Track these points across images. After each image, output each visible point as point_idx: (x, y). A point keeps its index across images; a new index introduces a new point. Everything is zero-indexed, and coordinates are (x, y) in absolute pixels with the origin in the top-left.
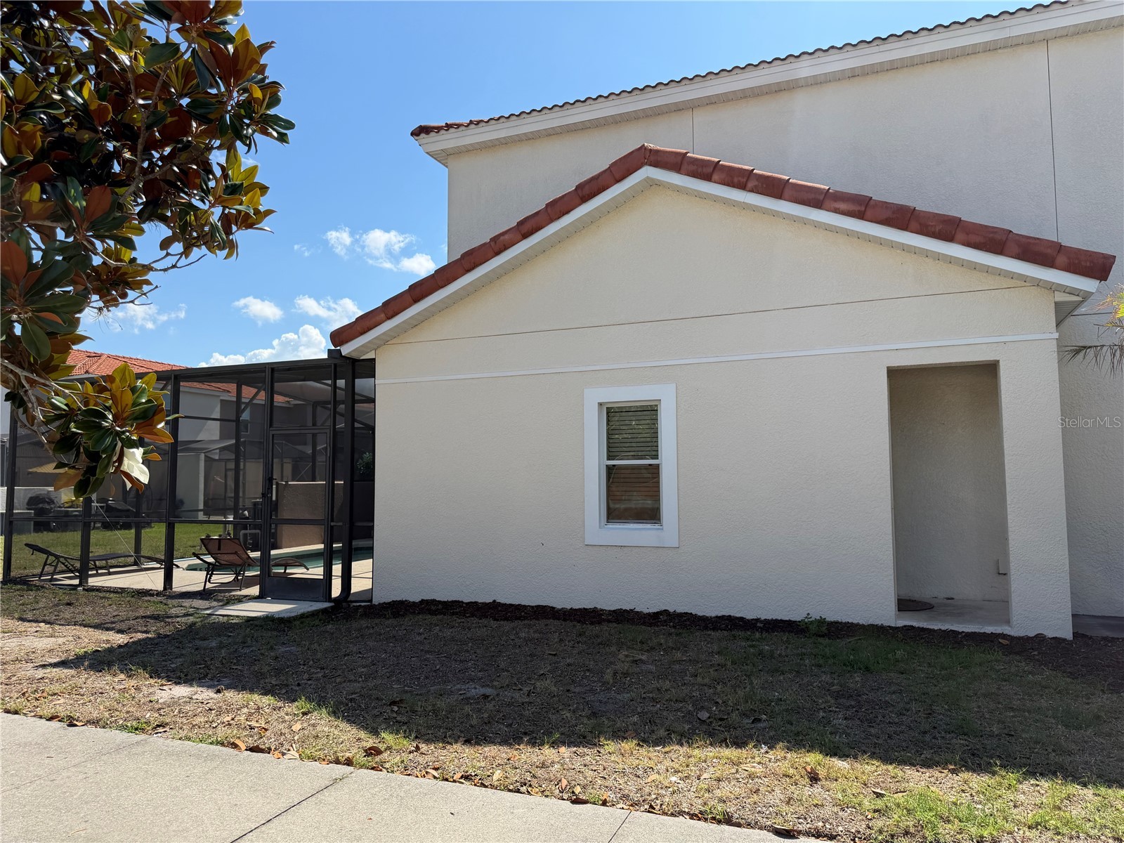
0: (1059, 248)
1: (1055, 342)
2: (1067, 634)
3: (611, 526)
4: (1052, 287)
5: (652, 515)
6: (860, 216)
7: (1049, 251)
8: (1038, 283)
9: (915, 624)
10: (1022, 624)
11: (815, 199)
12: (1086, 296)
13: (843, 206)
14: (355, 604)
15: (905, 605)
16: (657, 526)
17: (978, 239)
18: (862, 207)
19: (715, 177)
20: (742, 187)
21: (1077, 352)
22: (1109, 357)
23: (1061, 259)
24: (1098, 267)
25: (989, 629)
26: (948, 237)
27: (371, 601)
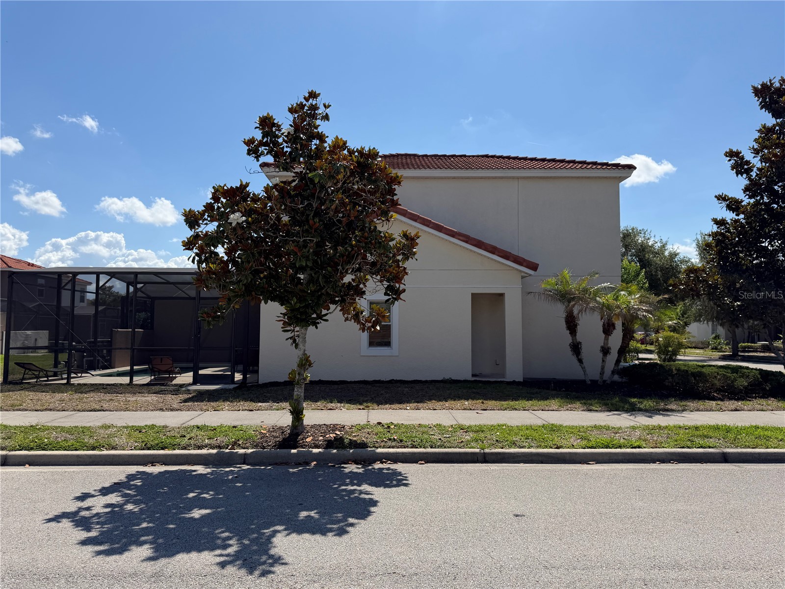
0: (524, 260)
1: (521, 289)
2: (522, 381)
3: (371, 348)
4: (521, 271)
5: (388, 344)
6: (467, 242)
7: (521, 261)
8: (517, 270)
9: (478, 379)
10: (509, 378)
11: (452, 234)
12: (530, 275)
13: (461, 238)
14: (250, 384)
15: (473, 375)
16: (389, 348)
17: (501, 254)
18: (467, 239)
19: (418, 221)
20: (428, 226)
21: (529, 293)
22: (537, 296)
23: (525, 264)
24: (534, 267)
25: (499, 380)
26: (493, 253)
27: (258, 382)
